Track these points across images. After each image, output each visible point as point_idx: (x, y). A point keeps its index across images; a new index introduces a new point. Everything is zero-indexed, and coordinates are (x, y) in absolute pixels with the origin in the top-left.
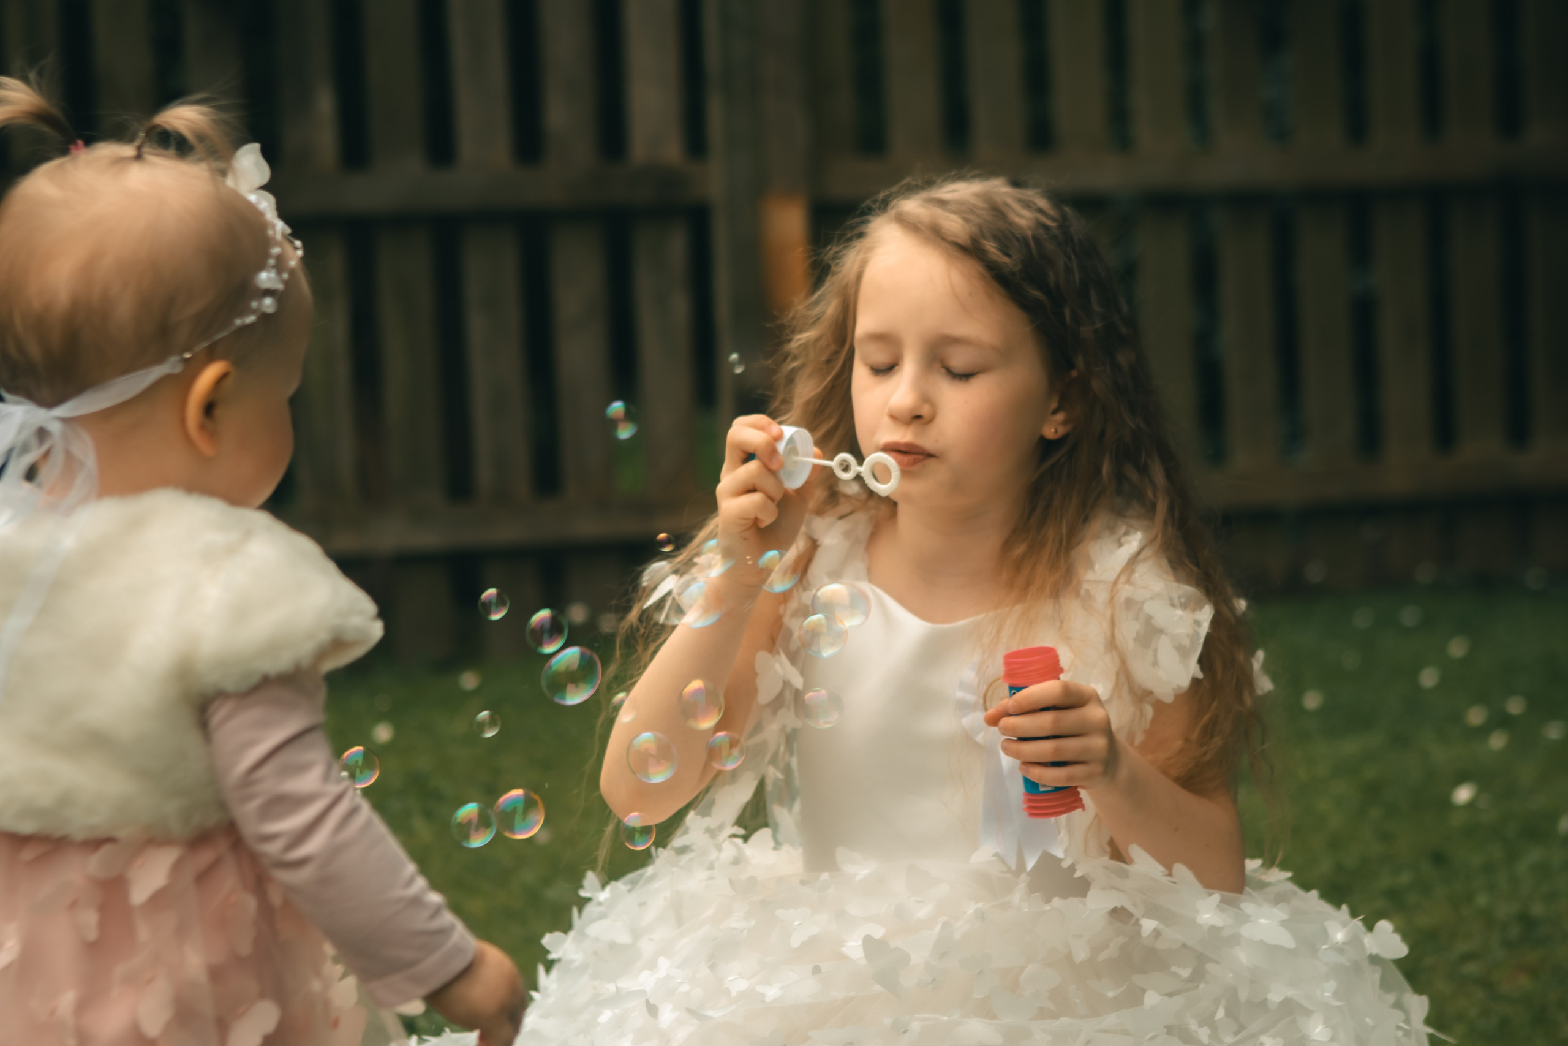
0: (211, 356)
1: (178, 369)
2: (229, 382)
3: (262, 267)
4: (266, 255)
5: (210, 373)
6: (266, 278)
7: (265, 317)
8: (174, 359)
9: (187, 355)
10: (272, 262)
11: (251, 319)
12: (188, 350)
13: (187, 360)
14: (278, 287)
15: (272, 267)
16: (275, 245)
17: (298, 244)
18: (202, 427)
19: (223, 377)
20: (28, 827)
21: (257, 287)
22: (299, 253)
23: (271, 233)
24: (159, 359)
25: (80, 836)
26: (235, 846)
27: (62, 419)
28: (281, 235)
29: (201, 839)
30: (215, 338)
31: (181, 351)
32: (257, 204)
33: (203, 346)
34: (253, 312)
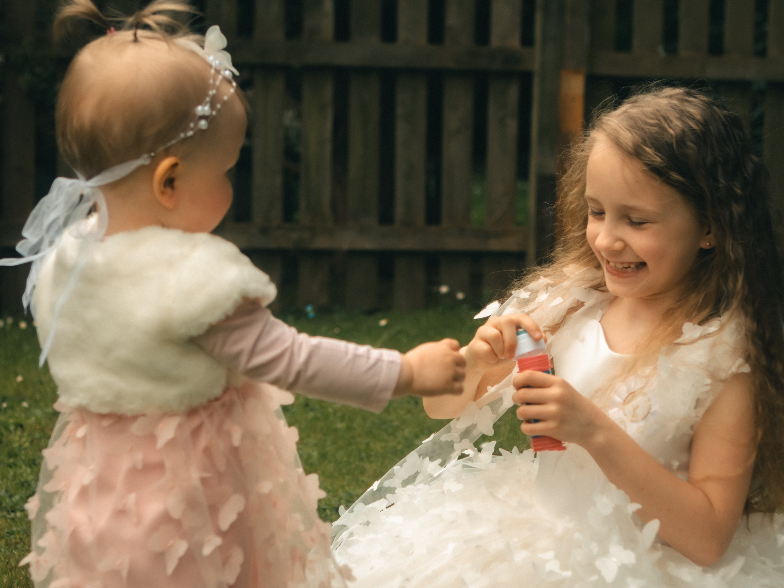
0: (167, 153)
1: (147, 162)
2: (179, 169)
3: (200, 102)
4: (206, 95)
5: (165, 164)
6: (203, 109)
7: (202, 132)
8: (146, 156)
9: (153, 154)
10: (208, 99)
11: (190, 133)
12: (153, 151)
13: (152, 158)
14: (211, 114)
15: (207, 102)
16: (213, 88)
17: (234, 84)
18: (163, 193)
19: (174, 166)
20: (104, 410)
21: (195, 114)
22: (232, 90)
23: (211, 81)
24: (137, 156)
25: (129, 414)
26: (211, 415)
27: (92, 187)
28: (221, 81)
29: (192, 412)
30: (169, 144)
31: (149, 152)
32: (212, 62)
33: (162, 148)
34: (192, 129)
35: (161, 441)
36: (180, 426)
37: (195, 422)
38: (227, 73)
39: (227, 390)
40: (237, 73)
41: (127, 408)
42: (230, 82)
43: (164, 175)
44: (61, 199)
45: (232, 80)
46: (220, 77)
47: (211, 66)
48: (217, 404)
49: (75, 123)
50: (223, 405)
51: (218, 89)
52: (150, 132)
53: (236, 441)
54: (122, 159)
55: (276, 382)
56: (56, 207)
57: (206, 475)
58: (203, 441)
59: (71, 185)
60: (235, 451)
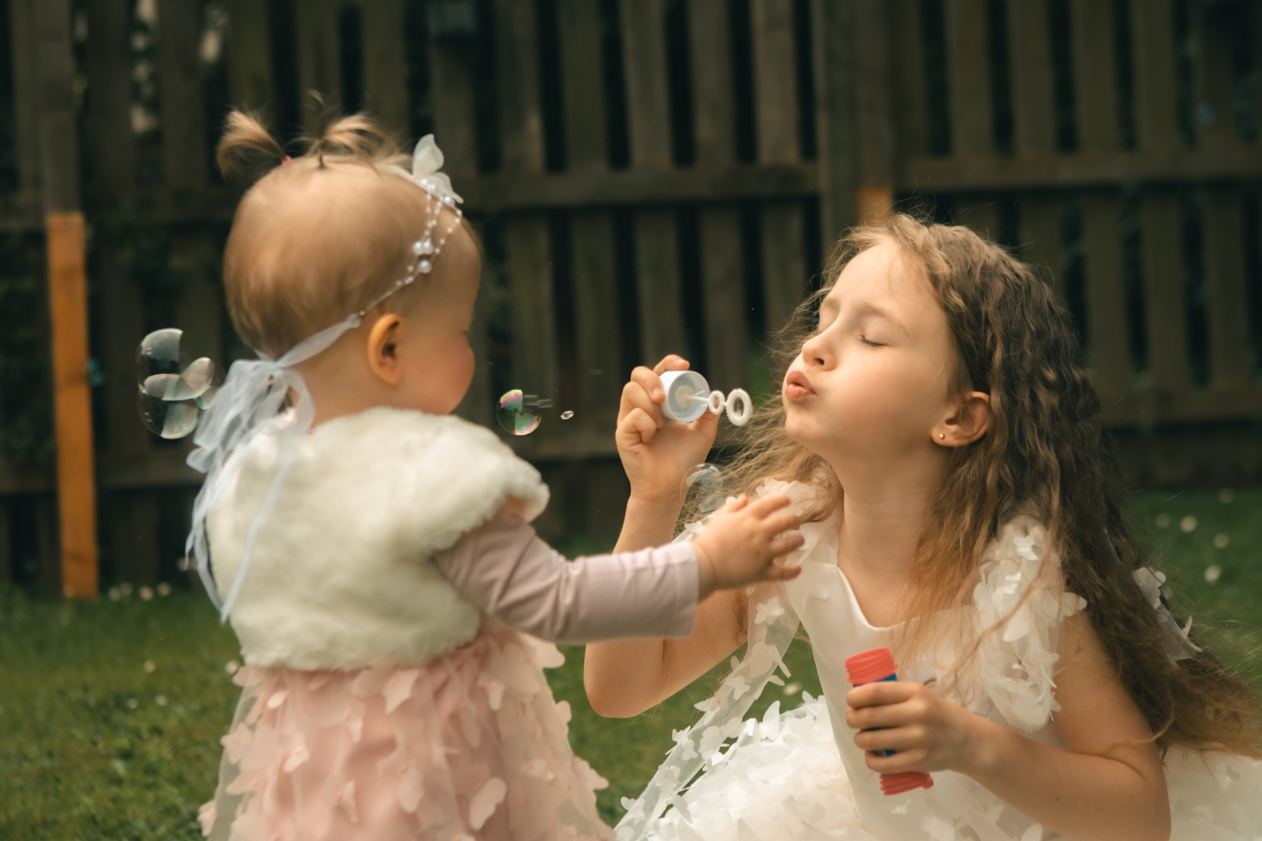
0: (381, 310)
1: (357, 324)
2: (399, 329)
3: (417, 237)
4: (423, 228)
5: (383, 323)
6: (422, 247)
7: (425, 277)
8: (353, 316)
9: (362, 313)
10: (427, 233)
11: (410, 280)
12: (363, 309)
13: (362, 317)
14: (434, 253)
15: (427, 237)
16: (432, 218)
17: (459, 212)
18: (381, 364)
19: (394, 326)
20: (312, 665)
21: (413, 255)
22: (458, 220)
23: (429, 210)
24: (342, 318)
25: (347, 668)
26: (459, 668)
27: (284, 368)
28: (441, 209)
29: (434, 663)
30: (383, 297)
31: (357, 310)
32: (426, 186)
33: (374, 304)
34: (411, 274)
35: (391, 705)
36: (418, 682)
37: (440, 677)
38: (448, 200)
39: (481, 633)
40: (460, 200)
41: (345, 659)
42: (453, 211)
43: (381, 339)
44: (243, 389)
45: (455, 209)
46: (440, 204)
47: (426, 192)
48: (468, 652)
49: (253, 285)
50: (476, 654)
51: (438, 219)
52: (356, 282)
53: (495, 703)
54: (322, 325)
55: (537, 631)
56: (237, 400)
57: (453, 751)
58: (449, 703)
59: (255, 369)
60: (493, 716)
